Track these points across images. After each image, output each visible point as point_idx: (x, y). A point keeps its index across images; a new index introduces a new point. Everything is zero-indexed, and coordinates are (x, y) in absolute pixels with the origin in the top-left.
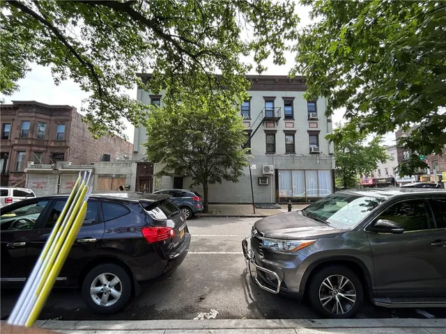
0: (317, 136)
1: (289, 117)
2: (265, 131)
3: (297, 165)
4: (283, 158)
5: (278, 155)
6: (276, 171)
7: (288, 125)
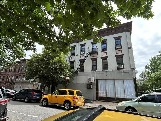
0: (122, 58)
1: (104, 50)
2: (91, 59)
3: (109, 77)
4: (101, 73)
5: (98, 72)
6: (97, 80)
7: (103, 54)
